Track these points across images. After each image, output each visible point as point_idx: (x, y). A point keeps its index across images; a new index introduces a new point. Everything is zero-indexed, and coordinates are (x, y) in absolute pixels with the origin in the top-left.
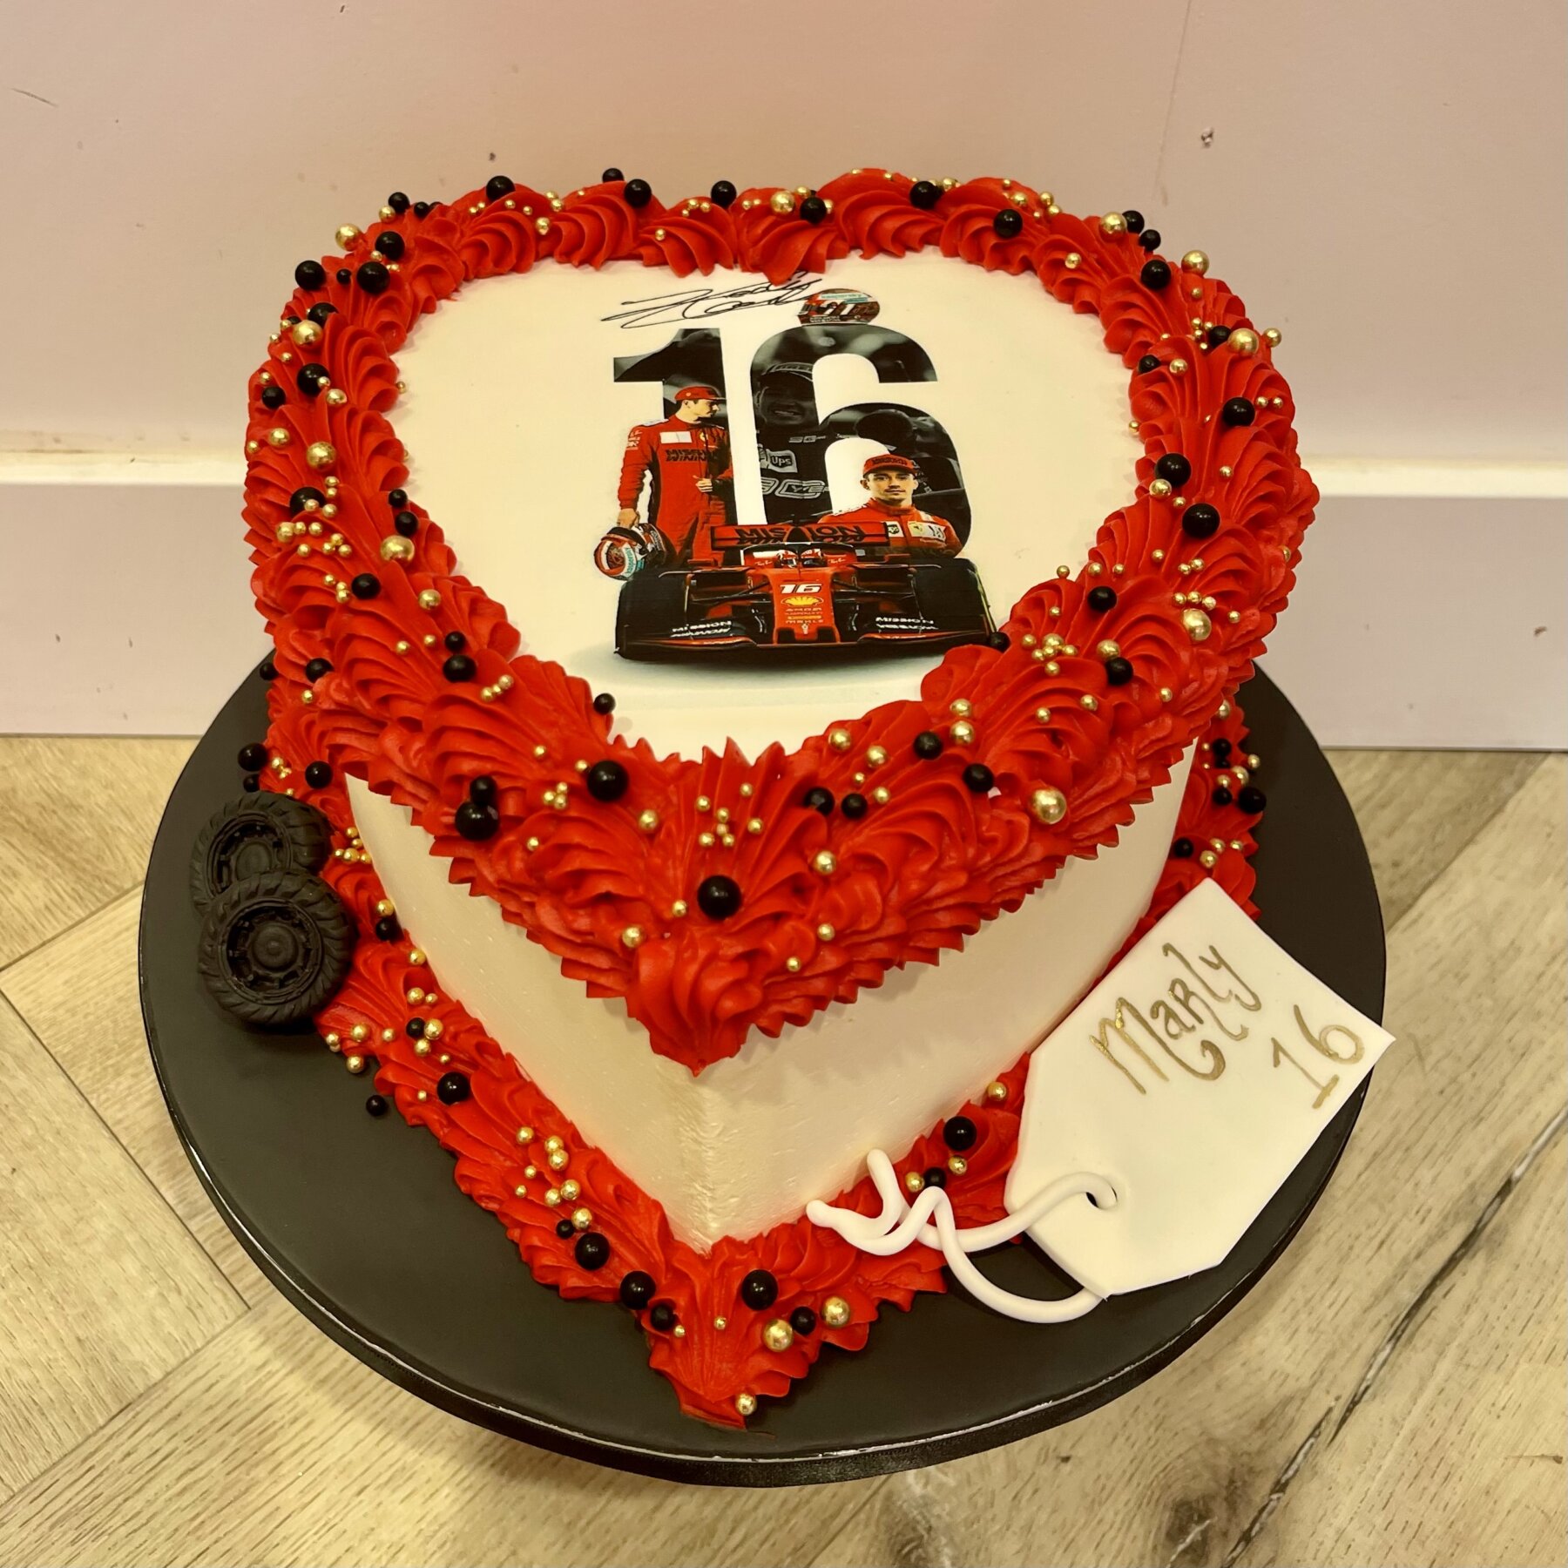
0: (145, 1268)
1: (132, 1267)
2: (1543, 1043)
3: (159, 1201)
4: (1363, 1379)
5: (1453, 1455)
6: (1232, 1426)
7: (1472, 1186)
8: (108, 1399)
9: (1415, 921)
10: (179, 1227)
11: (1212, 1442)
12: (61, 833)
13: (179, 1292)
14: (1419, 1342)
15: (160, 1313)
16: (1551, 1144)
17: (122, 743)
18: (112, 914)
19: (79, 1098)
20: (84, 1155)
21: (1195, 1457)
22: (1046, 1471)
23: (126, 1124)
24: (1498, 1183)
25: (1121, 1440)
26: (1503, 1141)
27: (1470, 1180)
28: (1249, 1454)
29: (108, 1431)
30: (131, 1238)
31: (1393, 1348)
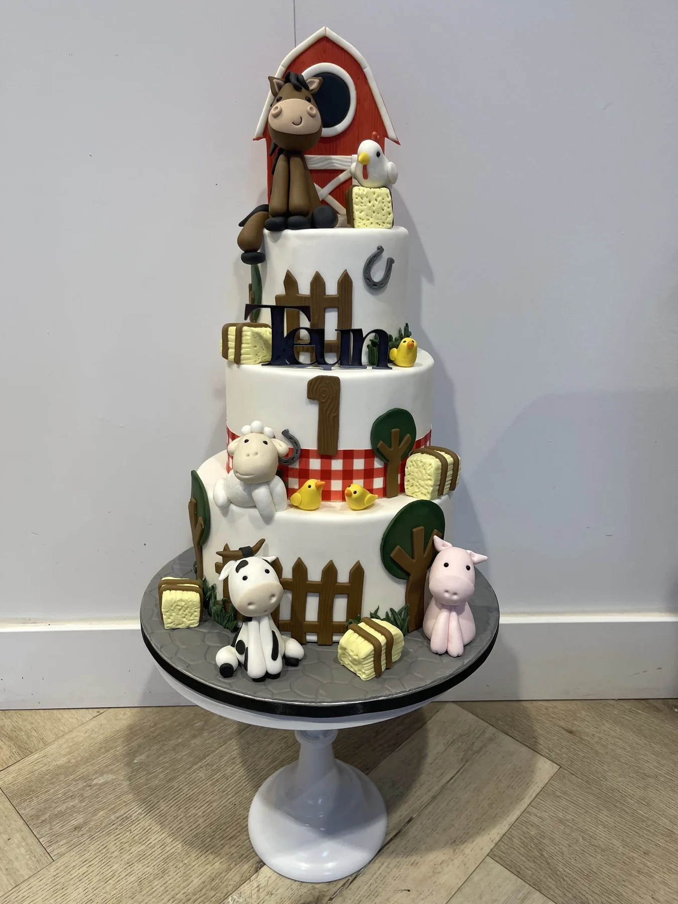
0: (27, 851)
1: (23, 850)
2: (429, 781)
3: (33, 835)
5: (380, 890)
7: (401, 820)
8: (12, 883)
9: (400, 749)
10: (37, 840)
11: (315, 889)
12: (16, 737)
13: (35, 857)
15: (30, 862)
16: (425, 808)
17: (37, 711)
18: (29, 758)
19: (13, 808)
20: (13, 822)
21: (309, 892)
22: (267, 897)
23: (25, 814)
24: (408, 819)
25: (290, 889)
28: (324, 891)
29: (11, 892)
30: (23, 844)
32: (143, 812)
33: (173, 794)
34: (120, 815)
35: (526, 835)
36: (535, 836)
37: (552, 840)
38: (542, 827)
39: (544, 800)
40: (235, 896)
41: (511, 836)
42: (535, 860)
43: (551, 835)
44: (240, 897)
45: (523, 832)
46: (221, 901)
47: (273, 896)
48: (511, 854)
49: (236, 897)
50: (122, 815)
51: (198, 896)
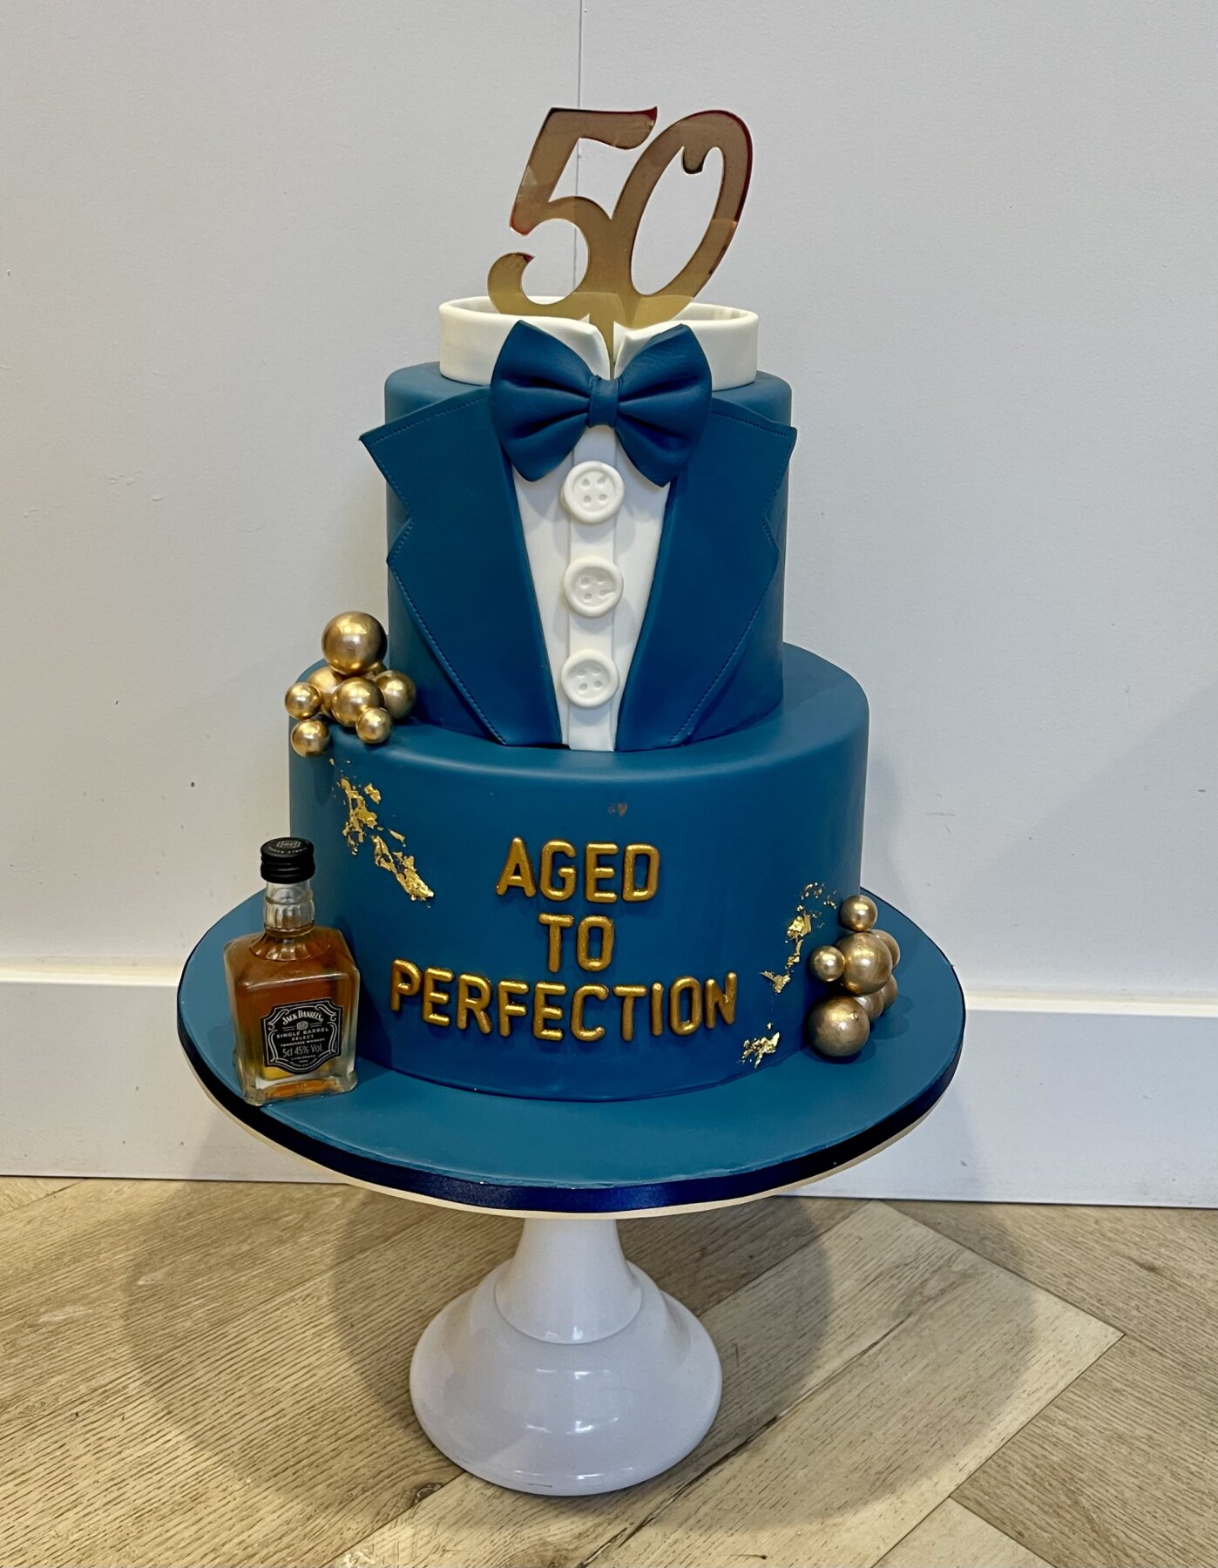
4: (651, 1514)
5: (697, 1553)
6: (559, 1537)
7: (750, 1421)
9: (755, 1287)
11: (545, 1544)
14: (692, 1496)
16: (808, 1400)
21: (531, 1551)
22: (435, 1557)
24: (766, 1420)
26: (776, 1399)
27: (751, 1416)
28: (567, 1550)
31: (674, 1501)
32: (154, 1381)
33: (226, 1349)
34: (98, 1385)
35: (1040, 1462)
36: (1060, 1466)
37: (1101, 1473)
38: (1079, 1448)
39: (1084, 1396)
40: (359, 1552)
41: (1006, 1461)
42: (1062, 1512)
43: (1098, 1465)
44: (371, 1553)
45: (1033, 1455)
46: (325, 1561)
47: (449, 1555)
48: (1004, 1497)
49: (361, 1554)
50: (106, 1385)
51: (272, 1549)
